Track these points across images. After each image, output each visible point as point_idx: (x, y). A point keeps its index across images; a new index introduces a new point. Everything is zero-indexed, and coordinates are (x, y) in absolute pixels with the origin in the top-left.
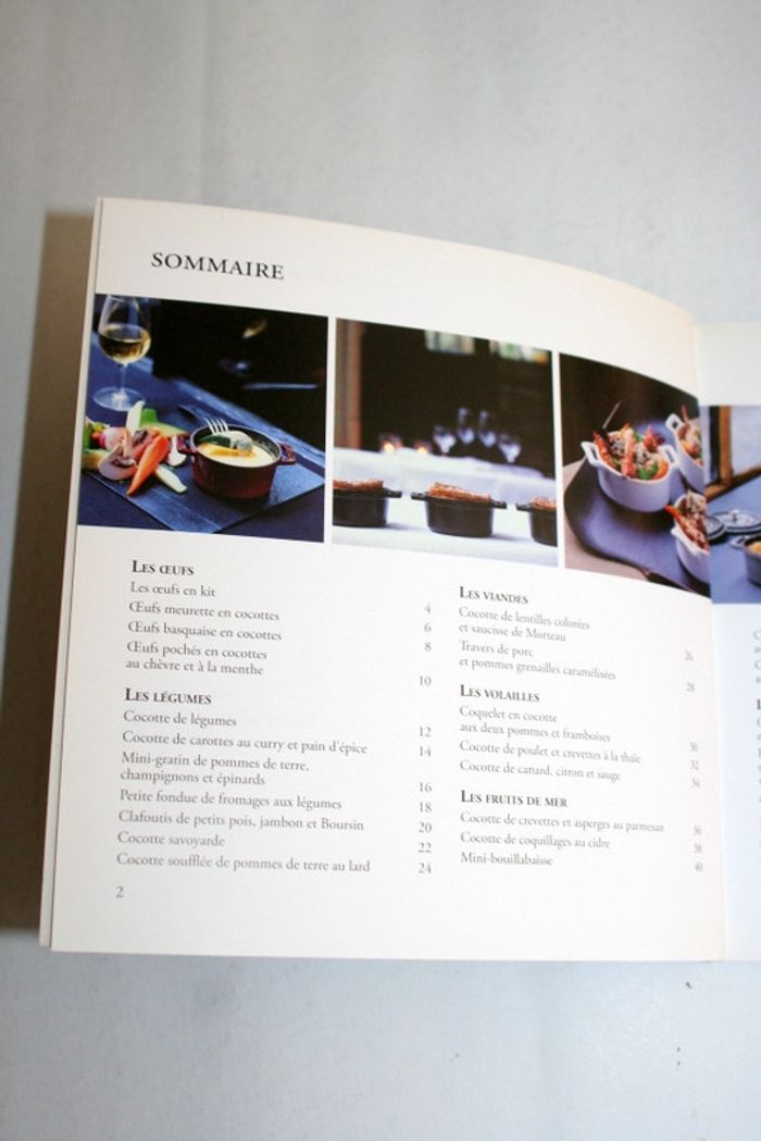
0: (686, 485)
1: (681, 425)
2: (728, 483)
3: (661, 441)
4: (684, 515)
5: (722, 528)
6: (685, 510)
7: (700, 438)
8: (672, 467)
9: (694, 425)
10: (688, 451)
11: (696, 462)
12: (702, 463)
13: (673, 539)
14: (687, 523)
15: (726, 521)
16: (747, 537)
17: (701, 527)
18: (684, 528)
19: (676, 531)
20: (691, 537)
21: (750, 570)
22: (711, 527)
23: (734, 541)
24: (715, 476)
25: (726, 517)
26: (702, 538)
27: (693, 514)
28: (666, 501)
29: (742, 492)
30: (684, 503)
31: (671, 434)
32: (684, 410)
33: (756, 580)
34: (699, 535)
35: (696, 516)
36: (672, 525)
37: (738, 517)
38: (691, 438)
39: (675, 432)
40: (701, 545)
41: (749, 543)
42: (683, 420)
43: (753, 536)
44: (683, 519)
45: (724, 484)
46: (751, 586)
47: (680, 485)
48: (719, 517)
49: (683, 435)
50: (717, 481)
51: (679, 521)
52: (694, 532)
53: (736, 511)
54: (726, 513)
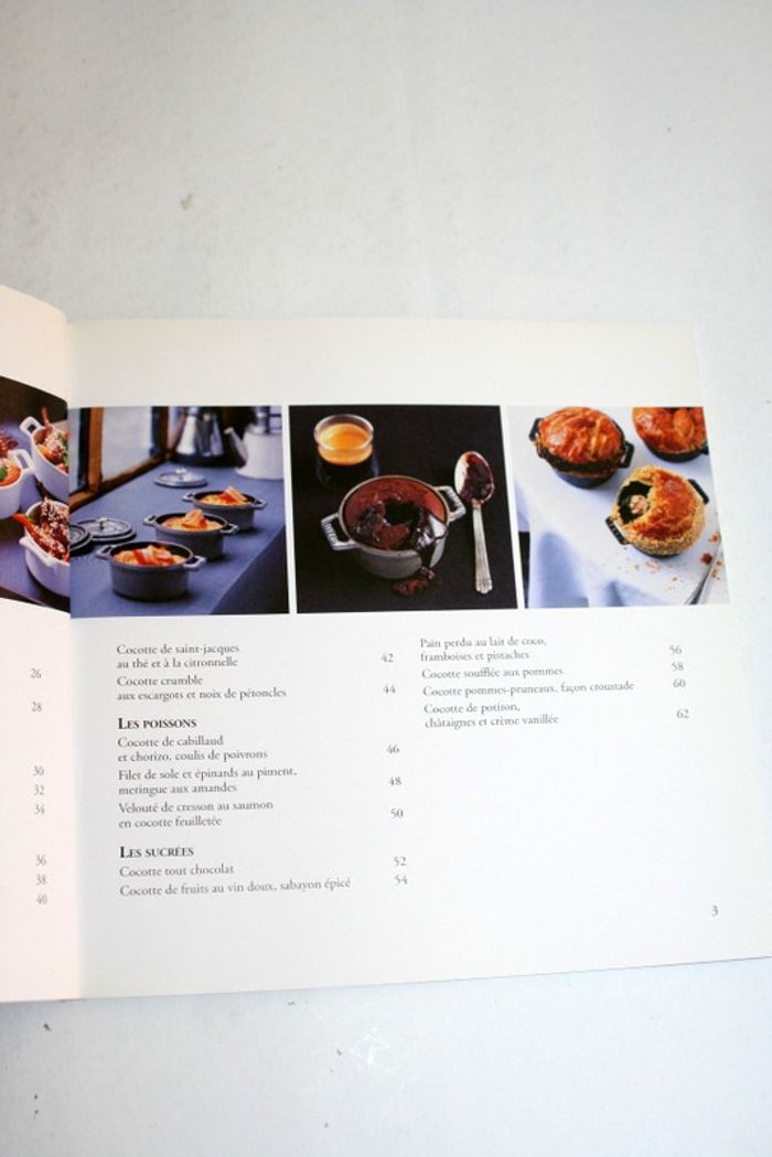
0: (42, 492)
1: (39, 427)
2: (95, 488)
3: (13, 445)
4: (38, 523)
5: (87, 537)
6: (40, 518)
7: (65, 443)
8: (24, 472)
9: (58, 429)
10: (47, 456)
11: (58, 468)
12: (67, 469)
13: (23, 548)
14: (41, 532)
15: (92, 529)
16: (114, 546)
17: (58, 535)
18: (37, 538)
19: (27, 541)
20: (46, 548)
21: (115, 580)
22: (74, 537)
23: (99, 551)
24: (83, 483)
25: (91, 525)
26: (61, 548)
27: (49, 522)
28: (16, 509)
29: (111, 497)
30: (39, 509)
31: (28, 437)
32: (44, 412)
33: (122, 591)
34: (56, 545)
35: (54, 525)
36: (23, 535)
37: (104, 525)
38: (52, 443)
39: (32, 436)
40: (59, 555)
41: (116, 552)
42: (43, 424)
43: (120, 545)
44: (36, 528)
45: (92, 491)
46: (118, 598)
47: (34, 492)
48: (84, 526)
49: (41, 439)
50: (84, 488)
51: (31, 531)
52: (51, 542)
53: (102, 519)
54: (93, 521)
